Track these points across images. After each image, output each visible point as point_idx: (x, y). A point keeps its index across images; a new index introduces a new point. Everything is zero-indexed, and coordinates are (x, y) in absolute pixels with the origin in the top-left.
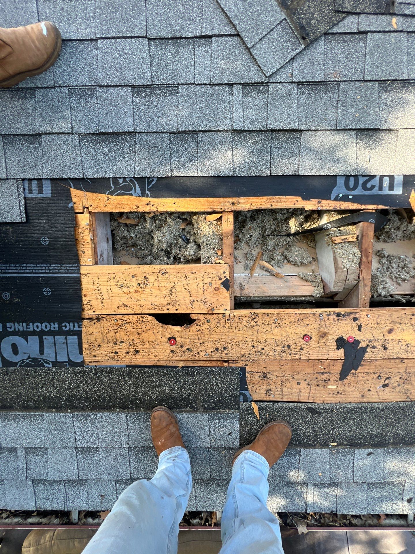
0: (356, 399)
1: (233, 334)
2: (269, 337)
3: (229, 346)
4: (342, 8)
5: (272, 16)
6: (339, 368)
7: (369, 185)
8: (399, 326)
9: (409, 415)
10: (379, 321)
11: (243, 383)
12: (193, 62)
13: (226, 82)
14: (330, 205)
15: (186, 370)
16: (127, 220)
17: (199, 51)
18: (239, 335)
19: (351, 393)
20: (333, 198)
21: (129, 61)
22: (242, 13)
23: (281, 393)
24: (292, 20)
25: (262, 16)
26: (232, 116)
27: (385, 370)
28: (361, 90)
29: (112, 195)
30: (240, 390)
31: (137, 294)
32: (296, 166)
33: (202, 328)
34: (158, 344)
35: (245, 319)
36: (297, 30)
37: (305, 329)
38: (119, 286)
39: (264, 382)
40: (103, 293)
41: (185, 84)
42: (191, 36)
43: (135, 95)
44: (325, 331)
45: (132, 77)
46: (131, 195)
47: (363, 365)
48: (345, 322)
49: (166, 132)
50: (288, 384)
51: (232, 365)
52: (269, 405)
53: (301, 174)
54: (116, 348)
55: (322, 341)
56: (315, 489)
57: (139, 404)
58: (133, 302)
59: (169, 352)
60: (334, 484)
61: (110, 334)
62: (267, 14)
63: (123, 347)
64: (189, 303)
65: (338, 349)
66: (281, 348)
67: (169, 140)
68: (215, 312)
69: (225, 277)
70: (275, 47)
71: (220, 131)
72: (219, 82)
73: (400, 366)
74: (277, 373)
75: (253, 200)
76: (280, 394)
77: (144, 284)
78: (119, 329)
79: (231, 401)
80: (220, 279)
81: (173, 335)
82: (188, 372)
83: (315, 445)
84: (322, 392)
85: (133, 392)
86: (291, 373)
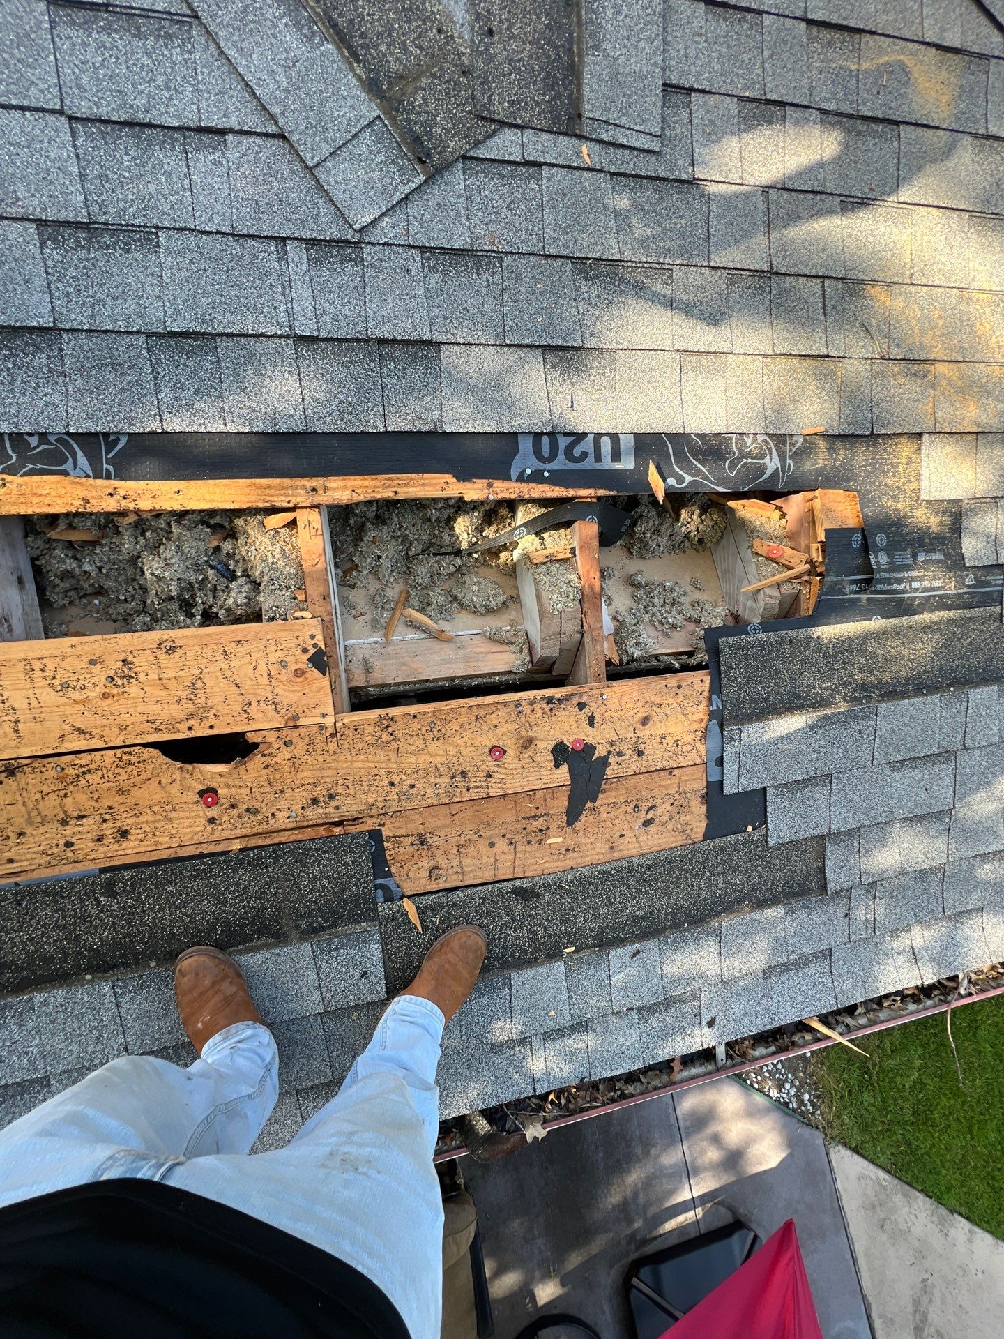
0: (601, 857)
1: (345, 765)
2: (423, 759)
3: (340, 790)
4: (489, 112)
5: (352, 107)
6: (562, 802)
7: (577, 452)
8: (658, 710)
9: (693, 869)
10: (623, 704)
11: (379, 862)
12: (186, 182)
13: (268, 233)
14: (511, 490)
15: (249, 855)
16: (71, 532)
17: (198, 159)
18: (359, 765)
19: (590, 846)
20: (514, 477)
21: (22, 163)
22: (286, 91)
23: (459, 870)
24: (393, 122)
25: (330, 104)
26: (289, 304)
27: (644, 793)
28: (542, 273)
29: (15, 475)
30: (375, 879)
31: (109, 701)
32: (437, 413)
33: (275, 759)
34: (174, 810)
35: (369, 730)
36: (408, 144)
37: (490, 735)
38: (59, 688)
39: (423, 854)
40: (16, 706)
41: (174, 229)
42: (177, 125)
43: (49, 243)
44: (530, 734)
45: (36, 201)
46: (66, 473)
47: (605, 791)
48: (564, 713)
49: (138, 332)
50: (471, 850)
51: (350, 829)
52: (439, 898)
53: (448, 429)
54: (68, 833)
55: (527, 755)
56: (547, 1045)
57: (141, 953)
58: (99, 720)
59: (204, 821)
60: (578, 1027)
61: (47, 802)
62: (341, 102)
63: (87, 828)
64: (239, 709)
65: (557, 766)
66: (448, 780)
67: (149, 350)
68: (301, 722)
69: (315, 645)
70: (366, 173)
71: (268, 336)
72: (253, 231)
73: (668, 782)
74: (447, 830)
75: (356, 483)
76: (457, 873)
77: (122, 678)
78: (71, 787)
79: (357, 905)
80: (305, 651)
81: (208, 784)
82: (254, 859)
83: (536, 959)
84: (537, 855)
85: (123, 927)
86: (474, 827)
